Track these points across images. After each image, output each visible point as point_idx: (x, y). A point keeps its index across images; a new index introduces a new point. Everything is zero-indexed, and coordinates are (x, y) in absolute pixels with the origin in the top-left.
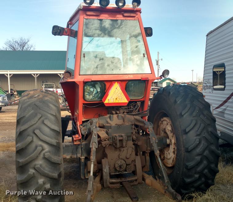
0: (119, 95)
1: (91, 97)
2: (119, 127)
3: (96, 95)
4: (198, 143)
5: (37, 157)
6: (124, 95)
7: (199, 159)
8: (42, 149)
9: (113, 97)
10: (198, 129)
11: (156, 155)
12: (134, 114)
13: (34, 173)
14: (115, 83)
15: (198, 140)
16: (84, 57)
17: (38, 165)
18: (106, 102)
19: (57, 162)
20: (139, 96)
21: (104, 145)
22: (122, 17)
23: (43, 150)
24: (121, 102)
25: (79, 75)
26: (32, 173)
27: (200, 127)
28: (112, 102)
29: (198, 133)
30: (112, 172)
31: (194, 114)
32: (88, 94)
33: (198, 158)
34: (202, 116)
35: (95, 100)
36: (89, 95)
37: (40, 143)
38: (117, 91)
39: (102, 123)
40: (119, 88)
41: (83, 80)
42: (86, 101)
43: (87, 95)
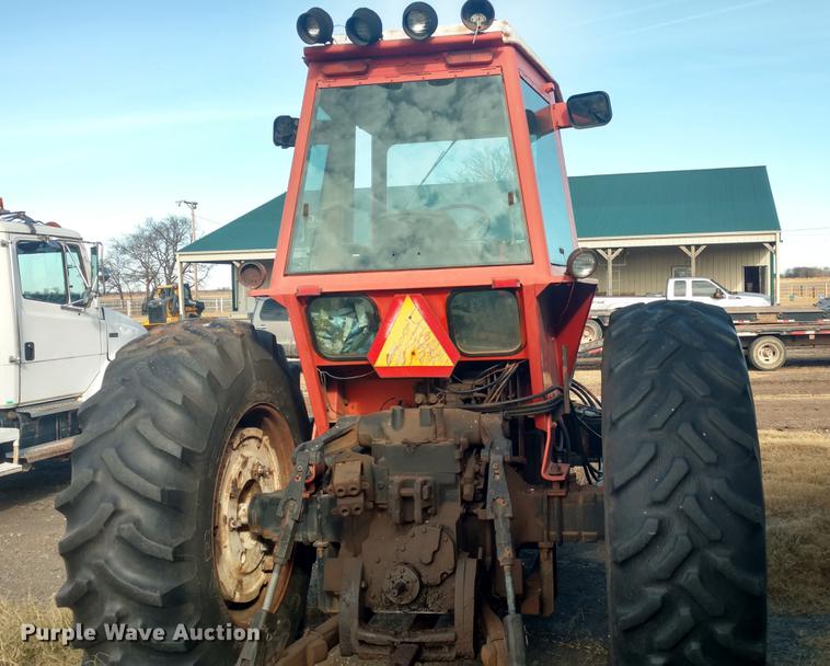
0: (422, 340)
1: (339, 345)
2: (412, 450)
3: (355, 340)
4: (653, 533)
5: (101, 531)
6: (437, 342)
7: (658, 597)
8: (112, 510)
9: (403, 348)
10: (661, 479)
11: (501, 564)
12: (486, 408)
13: (89, 583)
14: (403, 299)
15: (653, 522)
16: (306, 214)
17: (100, 558)
18: (381, 362)
19: (160, 556)
20: (504, 345)
21: (345, 511)
22: (444, 68)
23: (116, 512)
24: (431, 365)
25: (285, 275)
26: (85, 581)
27: (667, 472)
28: (400, 365)
29: (659, 495)
30: (378, 606)
31: (658, 419)
32: (328, 336)
33: (656, 593)
34: (686, 431)
35: (352, 354)
36: (333, 340)
37: (115, 490)
38: (412, 327)
39: (367, 433)
40: (418, 316)
41: (295, 291)
42: (325, 358)
43: (325, 341)
